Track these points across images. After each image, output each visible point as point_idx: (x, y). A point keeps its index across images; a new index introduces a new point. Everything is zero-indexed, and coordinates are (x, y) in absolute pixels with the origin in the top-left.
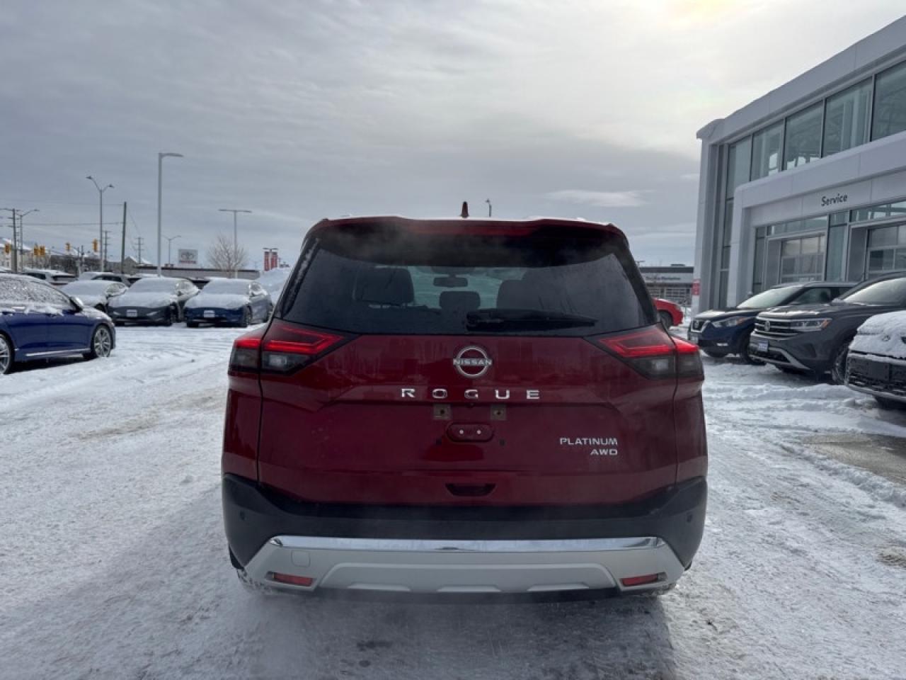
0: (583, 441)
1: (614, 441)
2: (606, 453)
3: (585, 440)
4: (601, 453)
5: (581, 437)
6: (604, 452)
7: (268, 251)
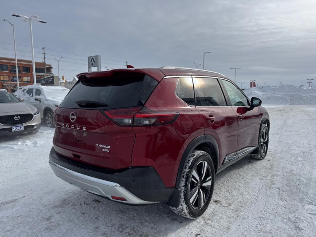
0: (101, 146)
1: (109, 147)
2: (106, 151)
3: (102, 145)
4: (105, 151)
5: (101, 144)
6: (106, 150)
7: (252, 81)
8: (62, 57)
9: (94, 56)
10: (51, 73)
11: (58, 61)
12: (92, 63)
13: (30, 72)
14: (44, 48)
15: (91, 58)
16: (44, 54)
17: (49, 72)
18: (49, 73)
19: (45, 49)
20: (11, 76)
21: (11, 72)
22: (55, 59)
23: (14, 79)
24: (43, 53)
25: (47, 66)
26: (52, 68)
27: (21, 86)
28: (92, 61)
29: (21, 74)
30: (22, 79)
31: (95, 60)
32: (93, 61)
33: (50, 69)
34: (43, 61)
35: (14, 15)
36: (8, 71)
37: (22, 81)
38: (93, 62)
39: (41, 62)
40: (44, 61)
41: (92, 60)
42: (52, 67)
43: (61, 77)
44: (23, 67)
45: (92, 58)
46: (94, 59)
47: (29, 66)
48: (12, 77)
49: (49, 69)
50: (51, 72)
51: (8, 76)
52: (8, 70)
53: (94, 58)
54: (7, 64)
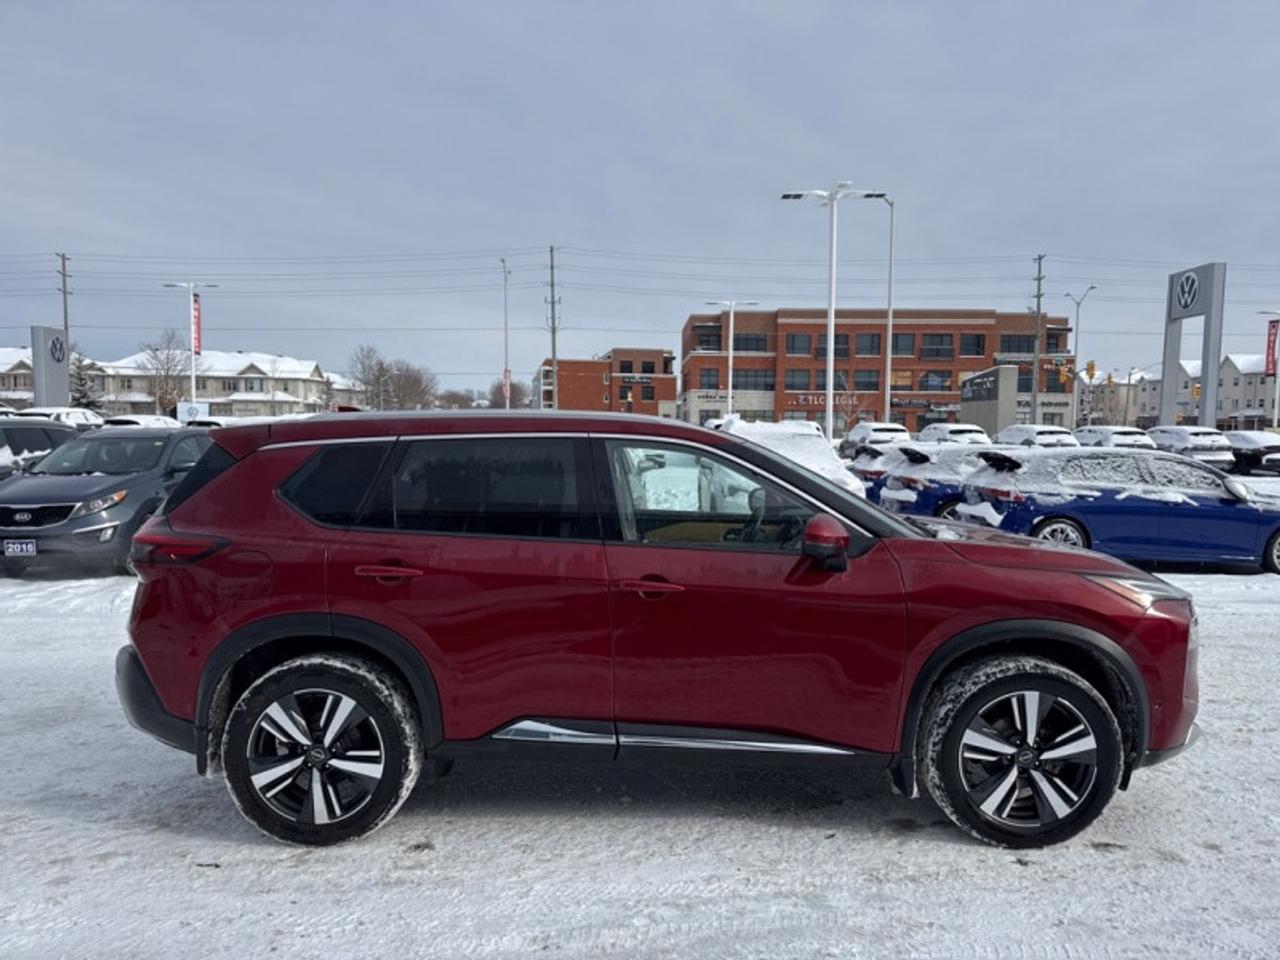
8: (1094, 285)
9: (1192, 270)
10: (1062, 352)
11: (1078, 304)
12: (1183, 302)
13: (986, 353)
14: (1040, 258)
15: (1183, 279)
16: (1039, 279)
17: (1057, 345)
18: (1057, 352)
19: (1043, 261)
20: (921, 370)
21: (923, 359)
22: (1068, 295)
23: (927, 381)
24: (1036, 275)
25: (1049, 326)
26: (1070, 330)
27: (950, 403)
28: (1183, 292)
29: (953, 361)
30: (953, 379)
31: (1196, 284)
32: (1189, 293)
33: (1061, 335)
34: (1030, 308)
35: (786, 197)
36: (913, 354)
37: (953, 388)
38: (1186, 295)
39: (1025, 311)
40: (1035, 309)
41: (1187, 289)
42: (1069, 326)
43: (1085, 366)
44: (962, 335)
45: (1188, 279)
46: (1193, 281)
47: (984, 332)
48: (922, 374)
49: (1056, 336)
50: (1065, 345)
51: (912, 371)
52: (913, 350)
53: (1195, 277)
54: (912, 332)
